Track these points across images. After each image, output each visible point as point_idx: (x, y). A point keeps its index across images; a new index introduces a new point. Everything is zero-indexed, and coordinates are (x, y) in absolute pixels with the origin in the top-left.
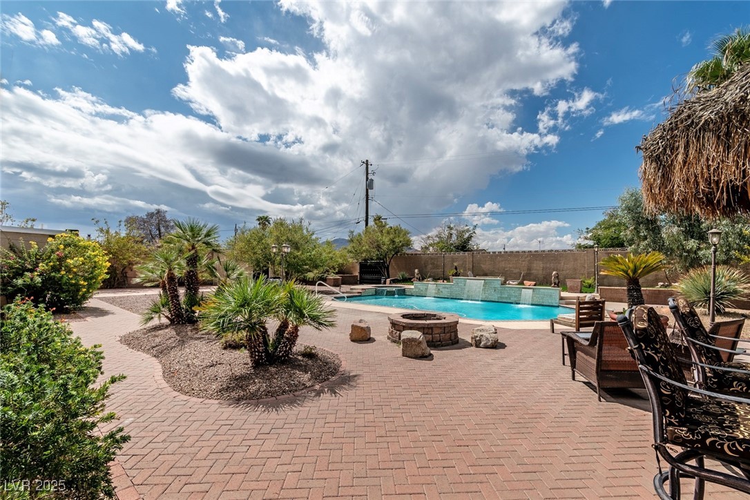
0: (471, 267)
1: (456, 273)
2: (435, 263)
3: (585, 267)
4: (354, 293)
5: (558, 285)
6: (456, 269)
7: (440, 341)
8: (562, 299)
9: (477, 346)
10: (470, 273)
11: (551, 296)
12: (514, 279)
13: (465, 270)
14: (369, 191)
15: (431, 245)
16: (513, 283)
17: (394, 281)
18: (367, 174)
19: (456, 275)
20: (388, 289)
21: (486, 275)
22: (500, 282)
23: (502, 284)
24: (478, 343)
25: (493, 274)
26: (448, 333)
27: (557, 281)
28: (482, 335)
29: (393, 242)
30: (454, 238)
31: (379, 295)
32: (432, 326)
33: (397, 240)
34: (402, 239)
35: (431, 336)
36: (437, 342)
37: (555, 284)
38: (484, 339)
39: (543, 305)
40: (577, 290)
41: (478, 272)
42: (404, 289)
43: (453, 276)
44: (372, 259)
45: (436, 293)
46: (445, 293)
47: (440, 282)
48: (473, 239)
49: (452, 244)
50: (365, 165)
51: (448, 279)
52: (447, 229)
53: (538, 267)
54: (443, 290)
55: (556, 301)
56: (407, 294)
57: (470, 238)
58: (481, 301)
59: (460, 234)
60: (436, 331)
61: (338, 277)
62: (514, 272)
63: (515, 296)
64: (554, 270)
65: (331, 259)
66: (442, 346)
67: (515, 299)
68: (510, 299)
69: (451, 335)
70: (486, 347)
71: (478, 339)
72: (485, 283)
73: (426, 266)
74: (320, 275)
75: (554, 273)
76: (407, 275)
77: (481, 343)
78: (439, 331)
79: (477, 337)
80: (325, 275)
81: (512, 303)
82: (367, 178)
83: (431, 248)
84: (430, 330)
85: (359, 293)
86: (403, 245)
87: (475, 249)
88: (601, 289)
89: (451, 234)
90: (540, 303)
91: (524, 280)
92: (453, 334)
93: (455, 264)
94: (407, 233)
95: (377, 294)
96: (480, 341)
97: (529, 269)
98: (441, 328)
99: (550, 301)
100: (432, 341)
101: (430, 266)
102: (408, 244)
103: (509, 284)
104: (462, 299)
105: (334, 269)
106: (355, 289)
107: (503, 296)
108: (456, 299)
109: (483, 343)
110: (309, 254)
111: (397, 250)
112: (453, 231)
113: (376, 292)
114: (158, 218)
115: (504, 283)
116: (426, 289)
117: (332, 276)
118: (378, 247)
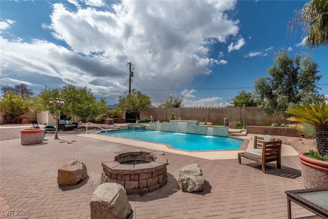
0: (180, 115)
1: (173, 118)
2: (163, 113)
3: (236, 116)
4: (116, 128)
5: (227, 125)
6: (173, 116)
7: (146, 187)
8: (229, 132)
9: (184, 190)
10: (179, 118)
11: (223, 131)
12: (202, 121)
13: (177, 117)
14: (131, 77)
15: (162, 105)
16: (202, 124)
17: (141, 122)
18: (130, 69)
19: (173, 119)
20: (137, 126)
21: (188, 119)
22: (196, 123)
23: (197, 125)
24: (185, 187)
25: (191, 119)
26: (156, 177)
27: (227, 123)
28: (189, 179)
29: (141, 102)
30: (173, 102)
31: (130, 129)
32: (139, 172)
33: (143, 101)
34: (146, 101)
35: (137, 183)
36: (143, 188)
37: (226, 125)
38: (190, 183)
39: (219, 136)
40: (235, 127)
41: (184, 117)
42: (145, 126)
43: (171, 119)
44: (130, 111)
45: (161, 129)
46: (166, 129)
47: (164, 123)
48: (181, 103)
49: (172, 105)
50: (129, 65)
51: (168, 121)
52: (170, 98)
53: (213, 116)
54: (165, 127)
55: (226, 134)
56: (146, 129)
57: (180, 102)
58: (186, 133)
59: (176, 101)
60: (142, 177)
61: (111, 119)
62: (201, 118)
63: (204, 131)
64: (225, 117)
65: (103, 109)
66: (149, 192)
67: (204, 132)
68: (201, 132)
69: (159, 179)
70: (193, 192)
71: (185, 182)
72: (188, 124)
73: (158, 115)
74: (102, 118)
75: (225, 118)
76: (148, 119)
77: (187, 187)
78: (146, 176)
79: (184, 180)
80: (105, 118)
81: (202, 135)
82: (130, 71)
83: (162, 106)
84: (137, 177)
85: (118, 128)
86: (146, 104)
87: (183, 107)
88: (247, 127)
89: (172, 101)
90: (218, 135)
91: (207, 122)
92: (161, 177)
93: (172, 113)
94: (148, 98)
95: (129, 129)
96: (187, 185)
97: (209, 116)
98: (148, 173)
99: (223, 134)
100: (139, 188)
101: (160, 114)
102: (149, 103)
103: (200, 124)
104: (175, 132)
105: (112, 115)
106: (117, 126)
107: (197, 131)
108: (172, 132)
109: (189, 187)
110: (88, 106)
111: (143, 106)
112: (173, 99)
113: (128, 128)
114: (22, 88)
115: (198, 124)
116: (156, 126)
117: (108, 119)
118: (133, 104)
